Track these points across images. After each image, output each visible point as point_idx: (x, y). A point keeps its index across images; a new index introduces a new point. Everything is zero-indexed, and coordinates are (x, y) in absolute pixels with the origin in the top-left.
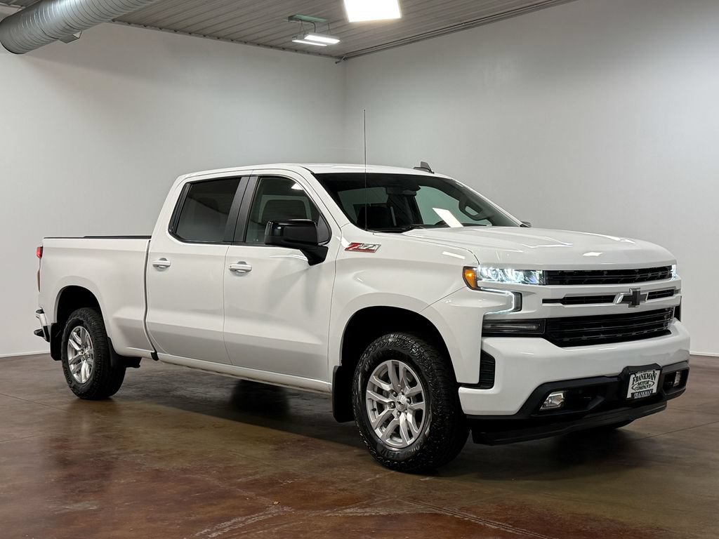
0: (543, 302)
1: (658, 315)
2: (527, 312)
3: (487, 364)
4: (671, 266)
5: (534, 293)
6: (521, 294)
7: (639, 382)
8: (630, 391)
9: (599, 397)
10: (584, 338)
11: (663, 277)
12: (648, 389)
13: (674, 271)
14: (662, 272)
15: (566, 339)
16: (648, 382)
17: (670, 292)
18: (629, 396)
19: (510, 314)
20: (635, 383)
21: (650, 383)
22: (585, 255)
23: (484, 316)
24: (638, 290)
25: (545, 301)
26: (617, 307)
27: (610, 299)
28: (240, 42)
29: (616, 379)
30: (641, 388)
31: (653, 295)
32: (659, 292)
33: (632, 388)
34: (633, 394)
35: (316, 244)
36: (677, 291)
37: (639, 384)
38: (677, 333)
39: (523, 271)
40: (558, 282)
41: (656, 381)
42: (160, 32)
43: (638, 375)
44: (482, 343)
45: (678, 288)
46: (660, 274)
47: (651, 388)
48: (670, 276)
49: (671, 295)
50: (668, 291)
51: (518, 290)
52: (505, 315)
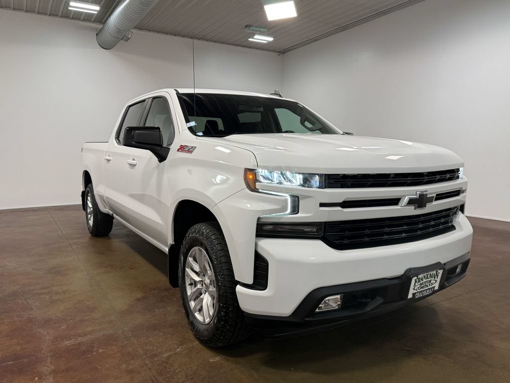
0: (320, 206)
1: (444, 213)
2: (303, 216)
3: (261, 266)
4: (459, 169)
5: (310, 197)
6: (298, 197)
7: (421, 282)
8: (411, 292)
9: (378, 298)
10: (366, 239)
11: (450, 179)
12: (429, 287)
13: (461, 174)
14: (451, 174)
15: (346, 241)
16: (430, 281)
17: (457, 193)
18: (410, 296)
19: (287, 216)
20: (416, 284)
21: (432, 282)
22: (387, 158)
23: (259, 219)
24: (425, 193)
25: (322, 205)
26: (402, 210)
27: (395, 201)
28: (227, 44)
29: (397, 281)
30: (423, 288)
31: (440, 197)
32: (446, 193)
33: (414, 289)
34: (414, 294)
35: (161, 146)
36: (463, 192)
37: (421, 284)
38: (462, 229)
39: (303, 174)
40: (339, 185)
41: (439, 280)
42: (183, 38)
43: (420, 276)
44: (256, 245)
45: (464, 189)
46: (448, 176)
47: (433, 286)
48: (458, 177)
49: (458, 195)
50: (455, 192)
51: (295, 193)
52: (281, 218)
